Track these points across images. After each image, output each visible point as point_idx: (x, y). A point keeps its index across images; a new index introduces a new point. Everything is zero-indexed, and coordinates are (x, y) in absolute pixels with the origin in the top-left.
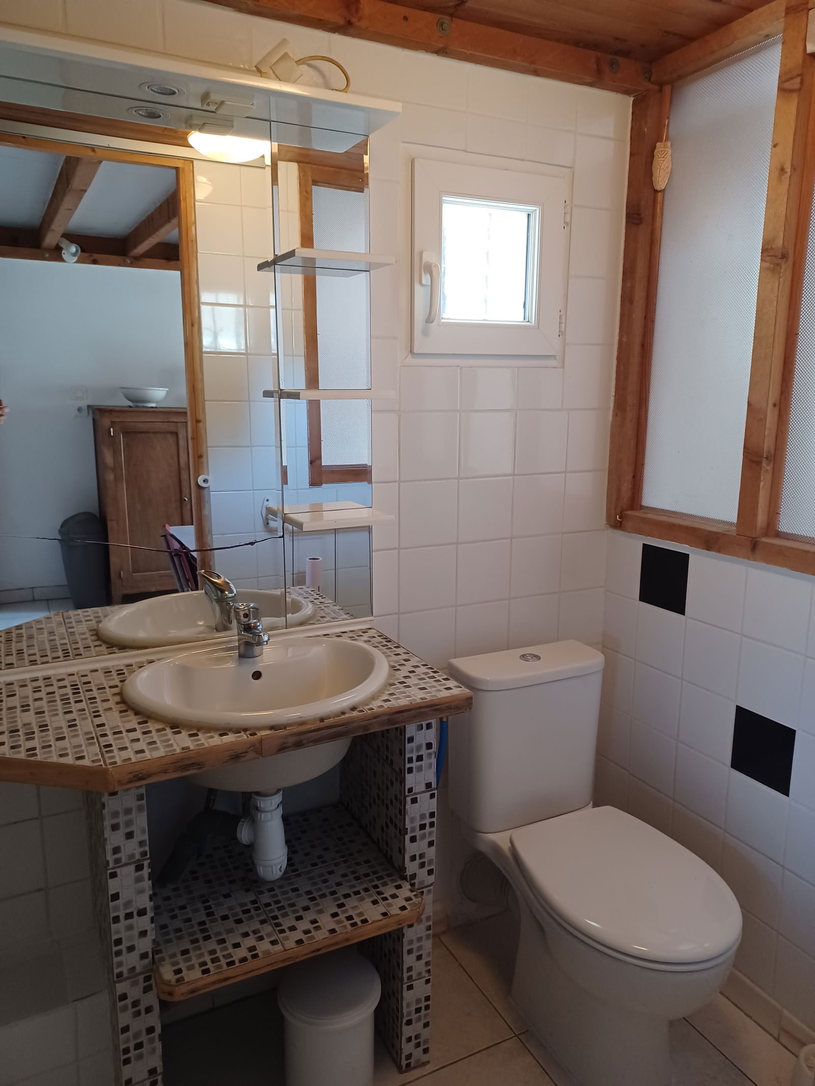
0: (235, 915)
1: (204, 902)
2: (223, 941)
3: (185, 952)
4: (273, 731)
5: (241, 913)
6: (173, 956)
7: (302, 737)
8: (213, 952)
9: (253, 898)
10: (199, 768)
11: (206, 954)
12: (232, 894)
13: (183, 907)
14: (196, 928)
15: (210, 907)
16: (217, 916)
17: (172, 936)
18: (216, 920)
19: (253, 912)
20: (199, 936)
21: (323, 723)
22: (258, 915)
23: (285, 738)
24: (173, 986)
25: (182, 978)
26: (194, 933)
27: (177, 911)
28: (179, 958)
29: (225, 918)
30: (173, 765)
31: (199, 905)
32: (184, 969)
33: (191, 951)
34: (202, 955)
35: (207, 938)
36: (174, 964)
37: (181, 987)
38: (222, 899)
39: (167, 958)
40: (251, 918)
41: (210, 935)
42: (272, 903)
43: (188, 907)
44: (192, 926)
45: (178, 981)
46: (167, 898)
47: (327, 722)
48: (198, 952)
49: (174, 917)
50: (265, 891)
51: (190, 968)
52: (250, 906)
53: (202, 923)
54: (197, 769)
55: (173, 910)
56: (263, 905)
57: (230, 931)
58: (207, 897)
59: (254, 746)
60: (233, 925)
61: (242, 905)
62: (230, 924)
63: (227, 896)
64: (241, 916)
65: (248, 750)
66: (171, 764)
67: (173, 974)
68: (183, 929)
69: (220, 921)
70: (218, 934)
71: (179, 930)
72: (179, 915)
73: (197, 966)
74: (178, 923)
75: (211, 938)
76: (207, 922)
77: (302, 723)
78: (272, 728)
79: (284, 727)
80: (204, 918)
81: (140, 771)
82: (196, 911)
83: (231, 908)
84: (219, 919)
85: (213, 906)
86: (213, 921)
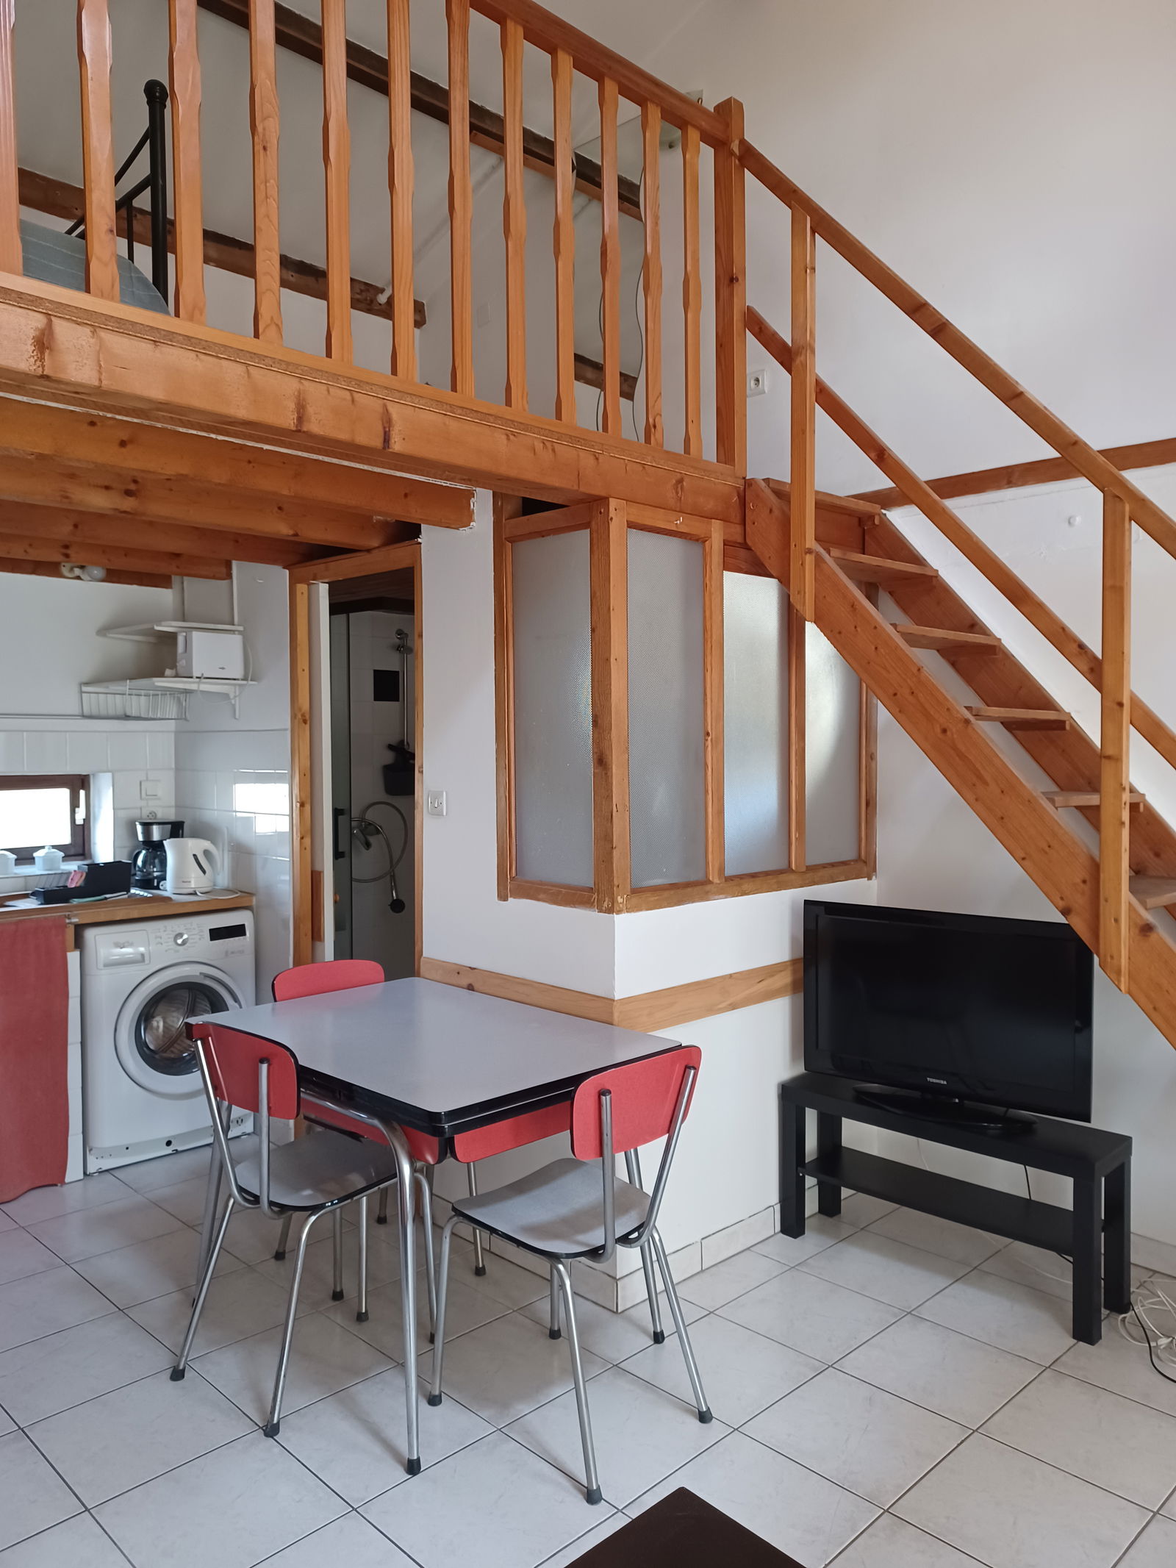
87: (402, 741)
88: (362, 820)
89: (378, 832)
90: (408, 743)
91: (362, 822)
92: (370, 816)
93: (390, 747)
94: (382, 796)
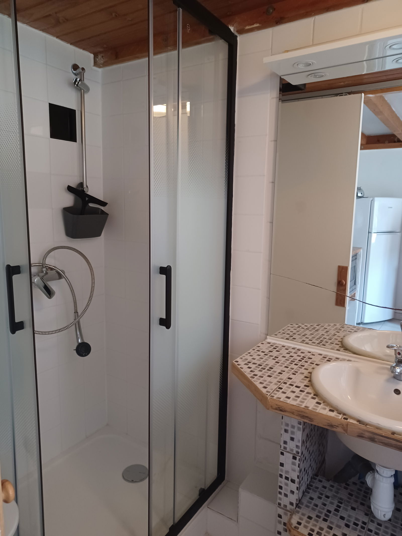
0: (348, 521)
1: (339, 502)
2: (331, 528)
3: (310, 518)
4: (358, 423)
5: (352, 523)
6: (303, 515)
7: (376, 437)
8: (321, 529)
9: (366, 521)
10: (310, 421)
11: (318, 527)
12: (357, 510)
13: (327, 497)
14: (325, 511)
15: (340, 507)
16: (340, 514)
17: (311, 506)
18: (336, 515)
19: (359, 527)
20: (323, 516)
21: (393, 435)
22: (360, 531)
23: (363, 431)
24: (292, 527)
25: (298, 528)
26: (321, 513)
27: (323, 497)
28: (305, 518)
29: (342, 518)
30: (297, 412)
31: (336, 502)
32: (302, 525)
33: (313, 519)
34: (315, 526)
35: (325, 520)
36: (301, 519)
37: (295, 531)
38: (349, 508)
39: (300, 513)
40: (356, 530)
41: (327, 520)
42: (373, 532)
43: (330, 498)
44: (323, 509)
45: (295, 527)
46: (325, 487)
47: (396, 436)
48: (315, 523)
49: (320, 498)
50: (376, 523)
51: (306, 527)
52: (360, 523)
53: (329, 511)
54: (309, 420)
55: (322, 494)
56: (367, 529)
57: (339, 526)
58: (343, 501)
59: (343, 425)
60: (343, 525)
61: (357, 519)
62: (342, 523)
63: (353, 509)
64: (351, 524)
65: (339, 426)
66: (296, 410)
67: (296, 522)
68: (319, 507)
69: (338, 517)
70: (331, 523)
71: (316, 506)
72: (323, 499)
73: (309, 529)
74: (319, 502)
75: (326, 522)
76: (332, 513)
77: (378, 428)
78: (359, 421)
79: (366, 424)
80: (332, 510)
81: (282, 406)
82: (332, 503)
83: (349, 516)
84: (339, 517)
85: (342, 508)
86: (335, 514)
87: (81, 184)
88: (42, 265)
89: (60, 276)
90: (87, 186)
91: (43, 267)
92: (50, 261)
93: (70, 189)
94: (64, 240)
